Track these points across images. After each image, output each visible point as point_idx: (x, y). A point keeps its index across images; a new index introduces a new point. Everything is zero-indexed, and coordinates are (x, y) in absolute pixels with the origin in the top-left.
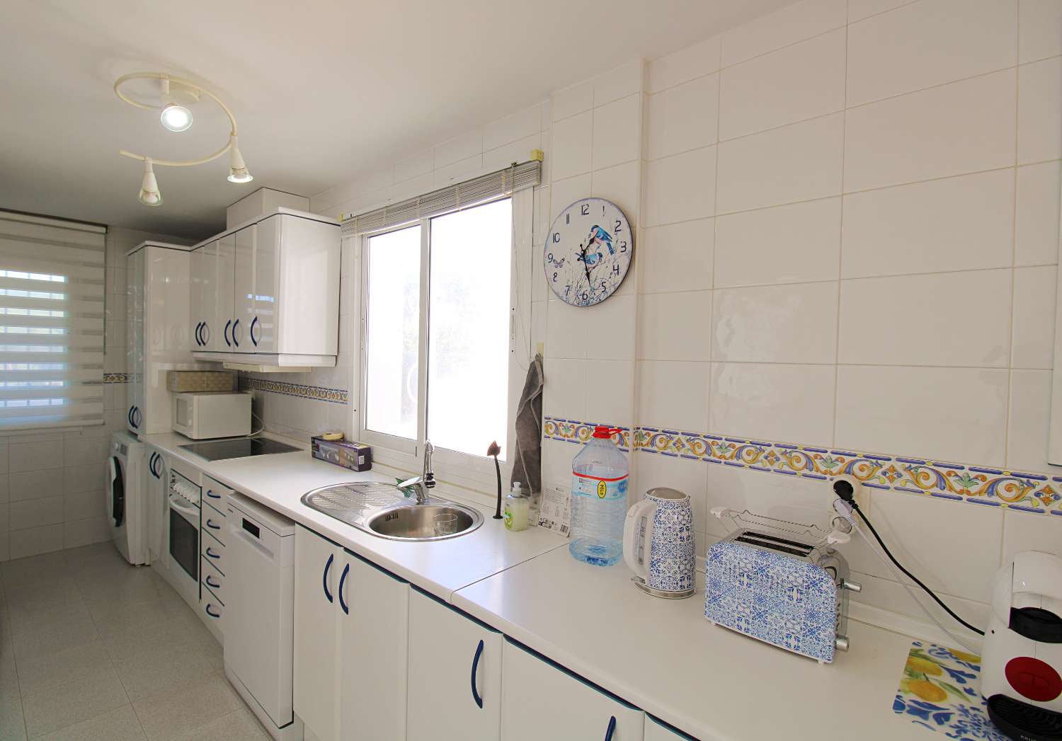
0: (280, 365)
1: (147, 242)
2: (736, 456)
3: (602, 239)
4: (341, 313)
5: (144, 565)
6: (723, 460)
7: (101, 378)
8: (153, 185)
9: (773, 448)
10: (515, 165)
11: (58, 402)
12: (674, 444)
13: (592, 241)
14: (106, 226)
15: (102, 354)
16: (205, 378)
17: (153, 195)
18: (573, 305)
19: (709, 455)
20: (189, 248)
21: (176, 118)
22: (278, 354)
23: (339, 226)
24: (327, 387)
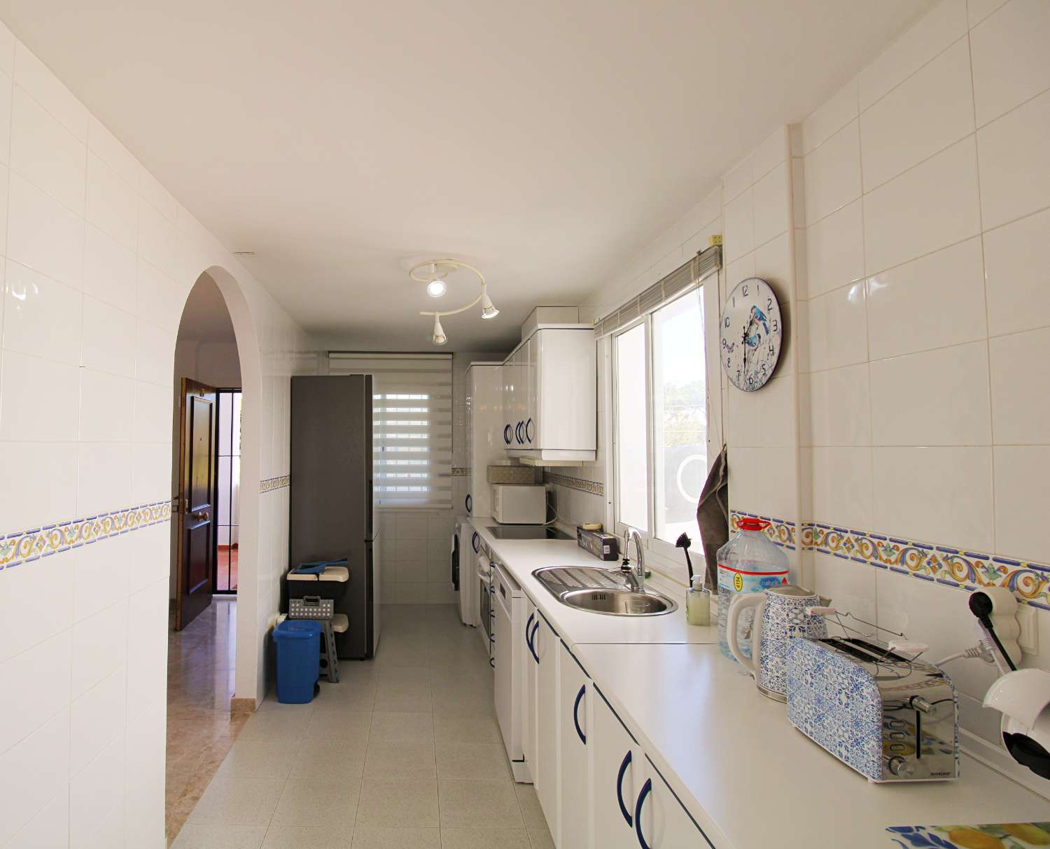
0: (544, 459)
1: (472, 363)
2: (901, 561)
3: (759, 319)
4: (599, 410)
5: (472, 626)
6: (889, 565)
7: (450, 471)
8: (439, 330)
9: (934, 552)
10: (700, 253)
11: (425, 489)
12: (845, 544)
13: (751, 323)
14: (452, 353)
15: (451, 452)
16: (512, 472)
17: (441, 338)
18: (743, 390)
19: (876, 559)
20: (501, 363)
21: (436, 289)
22: (541, 450)
23: (593, 329)
24: (593, 480)
